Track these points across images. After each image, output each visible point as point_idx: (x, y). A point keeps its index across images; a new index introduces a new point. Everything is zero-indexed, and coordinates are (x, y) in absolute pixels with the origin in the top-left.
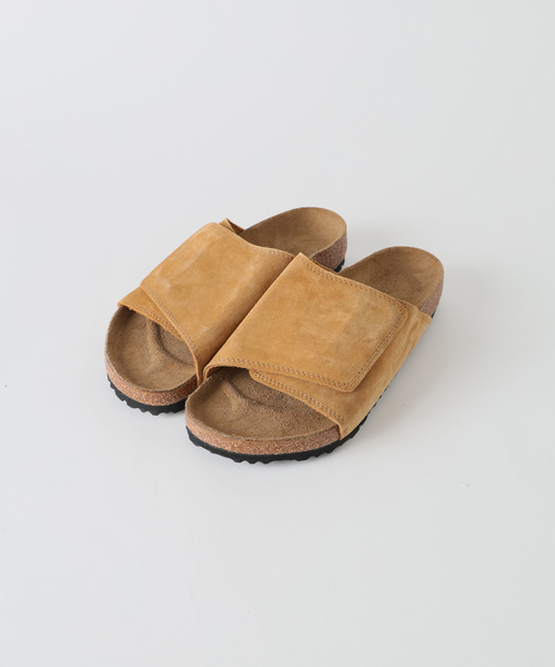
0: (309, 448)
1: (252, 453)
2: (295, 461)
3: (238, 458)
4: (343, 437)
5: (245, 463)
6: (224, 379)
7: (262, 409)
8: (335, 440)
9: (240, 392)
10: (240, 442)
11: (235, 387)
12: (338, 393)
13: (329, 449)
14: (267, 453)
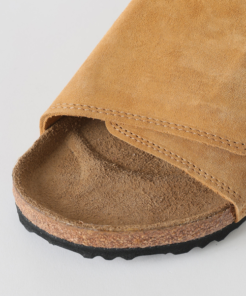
0: (190, 238)
1: (109, 246)
2: (170, 255)
3: (89, 252)
4: (239, 219)
5: (99, 259)
6: (70, 130)
7: (124, 176)
8: (228, 223)
9: (93, 150)
10: (90, 232)
11: (86, 142)
12: (232, 156)
13: (220, 236)
14: (130, 246)
